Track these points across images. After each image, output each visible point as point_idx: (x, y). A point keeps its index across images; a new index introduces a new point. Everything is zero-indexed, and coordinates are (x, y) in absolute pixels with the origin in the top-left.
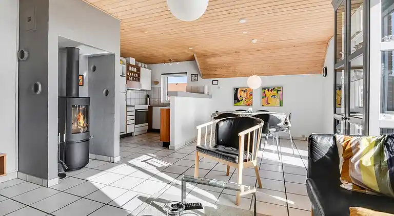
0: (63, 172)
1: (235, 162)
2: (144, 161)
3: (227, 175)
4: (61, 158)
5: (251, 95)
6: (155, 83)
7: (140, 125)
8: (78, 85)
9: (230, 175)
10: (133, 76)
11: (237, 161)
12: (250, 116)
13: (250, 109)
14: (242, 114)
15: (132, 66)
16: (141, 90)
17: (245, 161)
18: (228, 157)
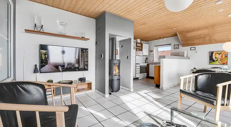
0: (110, 92)
1: (213, 105)
2: (146, 93)
3: (205, 112)
4: (110, 86)
5: (226, 56)
6: (151, 51)
7: (142, 74)
8: (116, 54)
9: (207, 112)
10: (139, 48)
11: (215, 104)
12: (226, 72)
13: (225, 67)
14: (217, 71)
15: (139, 43)
16: (143, 55)
17: (223, 105)
18: (206, 100)
